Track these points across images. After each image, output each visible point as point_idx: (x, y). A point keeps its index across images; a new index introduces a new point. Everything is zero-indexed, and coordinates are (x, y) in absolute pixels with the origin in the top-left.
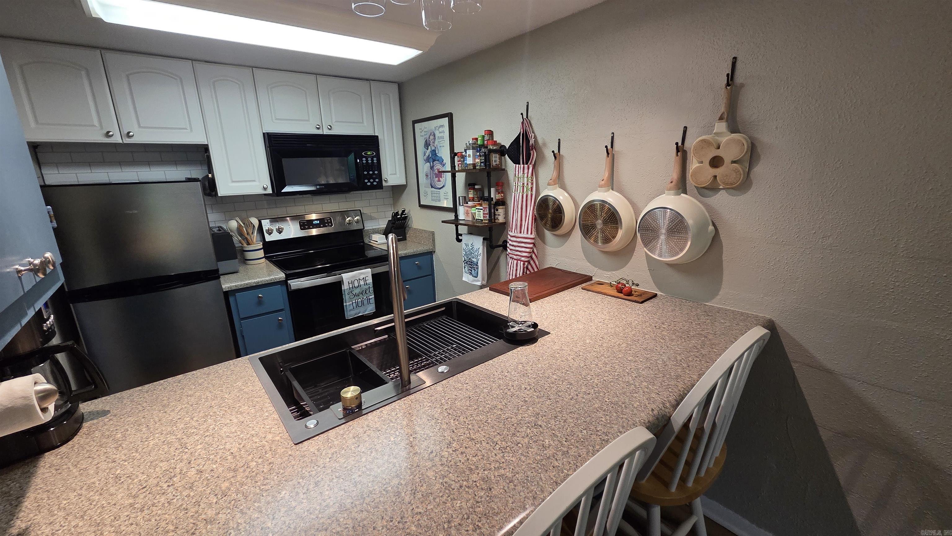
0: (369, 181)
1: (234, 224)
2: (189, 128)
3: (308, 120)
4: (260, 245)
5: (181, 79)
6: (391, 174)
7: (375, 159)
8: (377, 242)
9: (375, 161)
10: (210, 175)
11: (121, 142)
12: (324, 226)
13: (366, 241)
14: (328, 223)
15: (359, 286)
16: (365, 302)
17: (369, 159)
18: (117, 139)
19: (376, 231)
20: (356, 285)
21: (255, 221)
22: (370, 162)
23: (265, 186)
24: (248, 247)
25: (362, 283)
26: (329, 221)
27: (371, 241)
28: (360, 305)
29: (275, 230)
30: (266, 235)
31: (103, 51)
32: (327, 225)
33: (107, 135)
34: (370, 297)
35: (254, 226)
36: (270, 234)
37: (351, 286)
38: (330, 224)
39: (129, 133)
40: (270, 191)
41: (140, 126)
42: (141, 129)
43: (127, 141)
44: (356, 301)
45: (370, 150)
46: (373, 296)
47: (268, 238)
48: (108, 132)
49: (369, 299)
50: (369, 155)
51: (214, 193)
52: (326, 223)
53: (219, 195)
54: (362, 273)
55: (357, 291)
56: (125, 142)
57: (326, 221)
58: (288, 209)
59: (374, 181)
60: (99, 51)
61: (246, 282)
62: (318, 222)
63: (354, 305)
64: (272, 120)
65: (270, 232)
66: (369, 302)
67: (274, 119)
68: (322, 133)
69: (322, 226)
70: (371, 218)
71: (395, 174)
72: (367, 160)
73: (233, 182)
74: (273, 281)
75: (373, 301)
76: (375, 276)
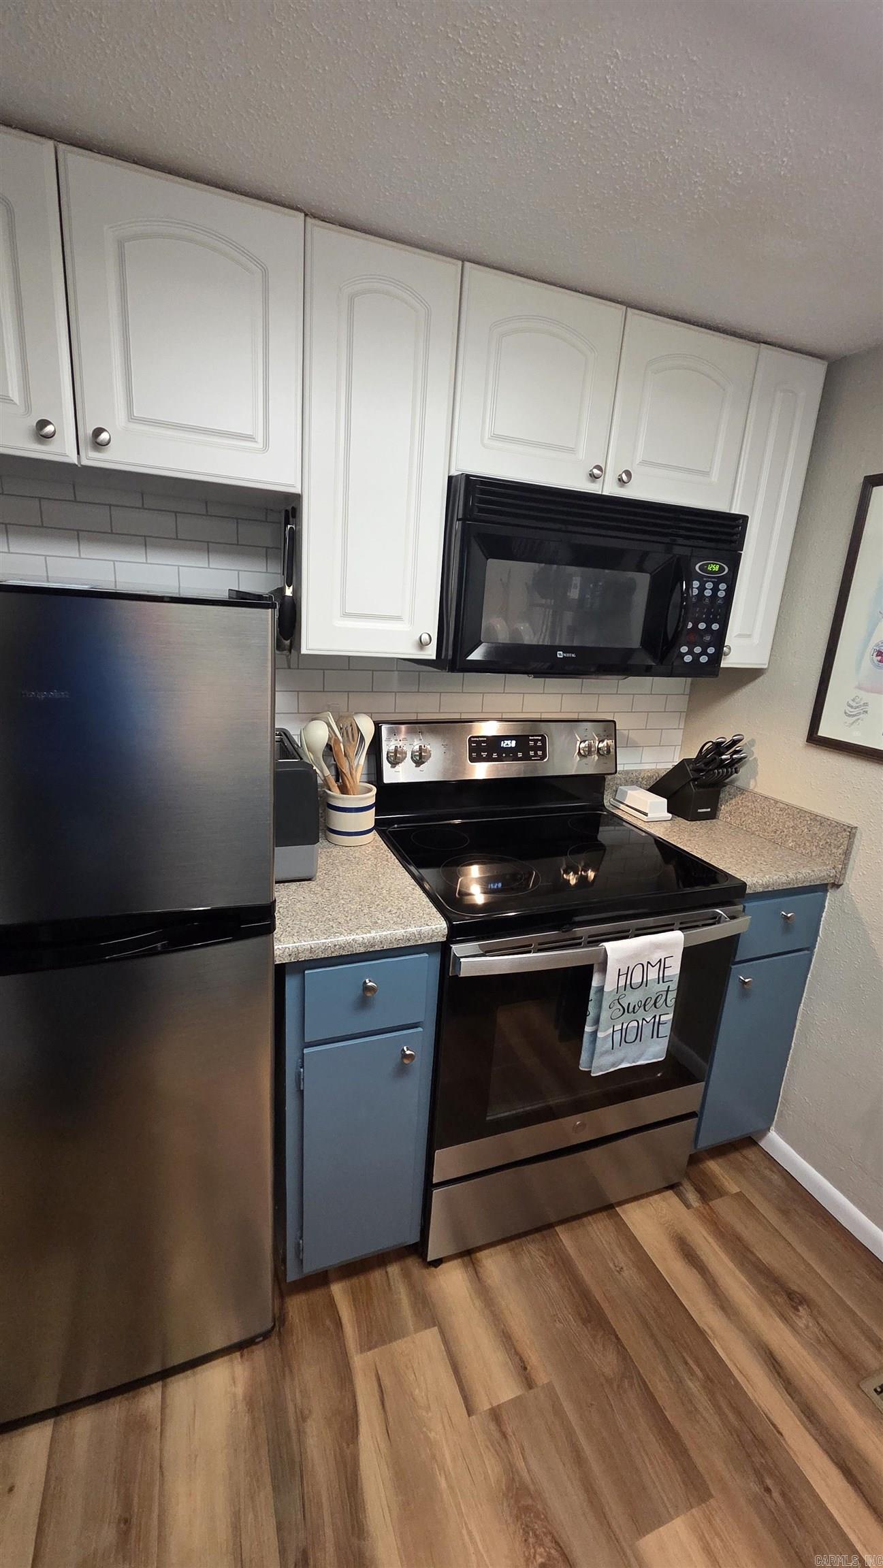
0: (690, 652)
1: (319, 733)
2: (260, 439)
3: (572, 450)
4: (370, 798)
5: (265, 272)
6: (740, 636)
7: (723, 586)
8: (646, 814)
9: (721, 594)
10: (289, 592)
11: (73, 459)
12: (526, 757)
13: (608, 800)
14: (536, 749)
15: (644, 983)
16: (647, 1031)
17: (709, 585)
18: (64, 450)
19: (634, 780)
20: (637, 979)
21: (366, 726)
22: (708, 593)
23: (425, 638)
24: (342, 799)
25: (653, 974)
26: (539, 744)
27: (622, 807)
28: (631, 1038)
29: (409, 755)
30: (386, 765)
31: (61, 147)
32: (532, 753)
33: (41, 432)
34: (663, 1018)
35: (362, 739)
36: (394, 764)
37: (622, 983)
38: (540, 753)
39: (98, 432)
40: (431, 653)
41: (131, 418)
42: (133, 426)
43: (92, 459)
44: (625, 1027)
45: (716, 559)
46: (670, 1016)
47: (391, 775)
48: (43, 423)
49: (659, 1023)
50: (712, 572)
51: (287, 642)
52: (532, 748)
53: (304, 651)
54: (658, 946)
55: (633, 998)
56: (85, 462)
57: (532, 743)
58: (446, 698)
59: (704, 652)
60: (51, 143)
61: (341, 939)
62: (513, 744)
63: (617, 1036)
64: (482, 440)
65: (395, 761)
66: (655, 1034)
67: (487, 436)
68: (600, 493)
69: (520, 755)
70: (631, 745)
71: (749, 636)
72: (702, 589)
73: (346, 615)
74: (411, 944)
75: (666, 1030)
76: (690, 954)
